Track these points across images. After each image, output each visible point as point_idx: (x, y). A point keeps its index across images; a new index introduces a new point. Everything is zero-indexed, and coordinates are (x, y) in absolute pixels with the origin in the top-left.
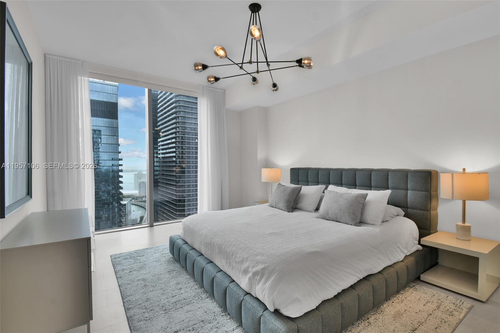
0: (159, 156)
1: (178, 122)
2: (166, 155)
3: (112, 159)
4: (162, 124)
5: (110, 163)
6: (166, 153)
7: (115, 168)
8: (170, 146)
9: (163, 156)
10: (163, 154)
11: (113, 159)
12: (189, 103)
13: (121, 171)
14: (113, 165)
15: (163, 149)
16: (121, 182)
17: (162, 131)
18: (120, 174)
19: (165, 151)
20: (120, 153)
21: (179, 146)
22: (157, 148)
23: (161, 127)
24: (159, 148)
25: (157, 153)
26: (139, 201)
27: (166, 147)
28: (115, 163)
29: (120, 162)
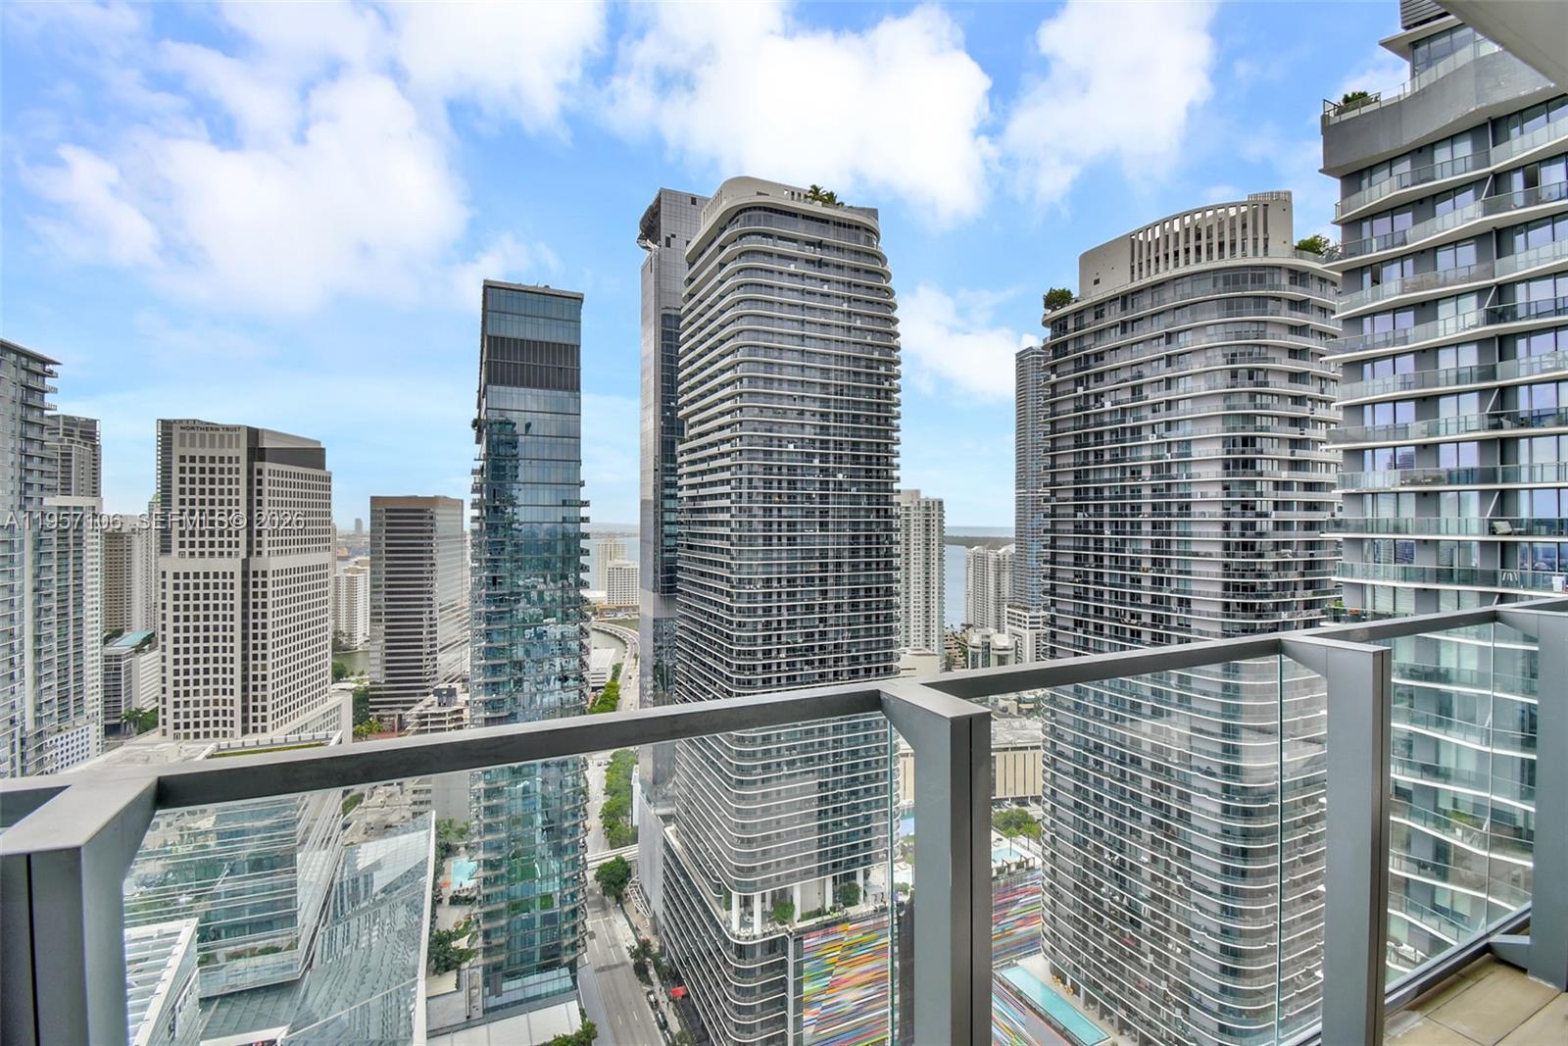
0: (680, 494)
1: (740, 395)
2: (702, 492)
3: (564, 502)
4: (692, 401)
5: (559, 514)
6: (703, 485)
7: (570, 527)
8: (713, 464)
9: (693, 493)
10: (692, 487)
11: (564, 504)
12: (770, 337)
13: (586, 536)
14: (564, 520)
15: (692, 475)
16: (585, 569)
17: (691, 420)
18: (584, 544)
19: (697, 480)
20: (582, 484)
21: (741, 465)
22: (674, 470)
23: (686, 410)
24: (680, 471)
25: (673, 485)
26: (609, 622)
27: (704, 466)
28: (569, 512)
29: (584, 512)
